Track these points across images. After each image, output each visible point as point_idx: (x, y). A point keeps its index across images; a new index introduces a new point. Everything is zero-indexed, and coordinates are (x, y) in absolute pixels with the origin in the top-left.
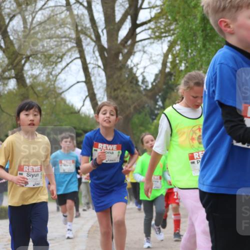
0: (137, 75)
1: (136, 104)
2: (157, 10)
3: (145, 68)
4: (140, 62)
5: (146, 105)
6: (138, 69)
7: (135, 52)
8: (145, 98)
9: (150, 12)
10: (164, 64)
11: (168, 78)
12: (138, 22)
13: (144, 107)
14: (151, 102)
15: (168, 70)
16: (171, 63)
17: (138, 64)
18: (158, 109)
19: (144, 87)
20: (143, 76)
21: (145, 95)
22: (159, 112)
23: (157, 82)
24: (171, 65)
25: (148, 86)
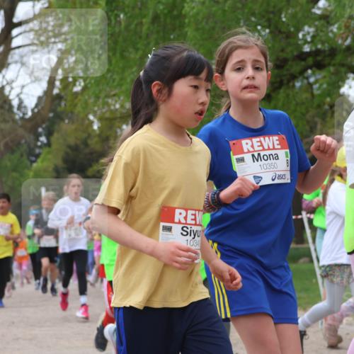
0: (11, 97)
1: (8, 139)
2: (43, 4)
3: (23, 87)
4: (17, 78)
5: (23, 141)
6: (12, 88)
7: (9, 64)
8: (21, 131)
9: (33, 7)
10: (51, 82)
11: (57, 102)
12: (15, 20)
13: (19, 144)
14: (31, 138)
15: (56, 91)
16: (62, 81)
17: (13, 81)
18: (40, 147)
19: (21, 115)
20: (20, 99)
21: (21, 126)
22: (41, 151)
23: (40, 107)
24: (61, 84)
25: (27, 114)
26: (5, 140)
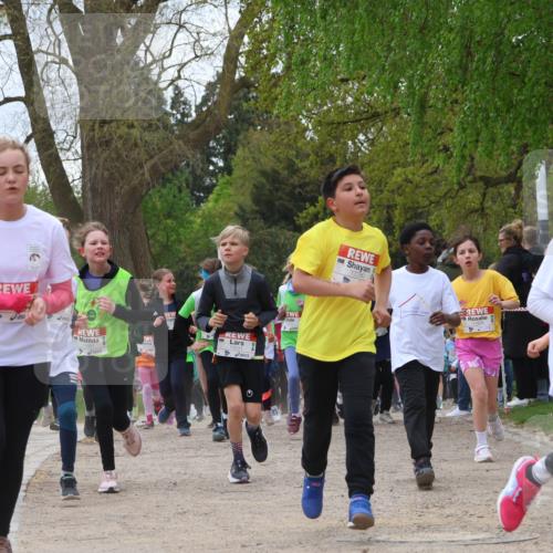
0: (161, 85)
1: (156, 160)
3: (182, 66)
4: (171, 50)
6: (163, 69)
8: (178, 146)
10: (231, 59)
11: (241, 93)
13: (177, 167)
14: (196, 156)
15: (239, 74)
16: (249, 54)
17: (163, 57)
18: (213, 174)
19: (179, 116)
20: (177, 88)
21: (178, 138)
22: (214, 181)
23: (210, 103)
24: (247, 61)
25: (188, 115)
26: (153, 161)
